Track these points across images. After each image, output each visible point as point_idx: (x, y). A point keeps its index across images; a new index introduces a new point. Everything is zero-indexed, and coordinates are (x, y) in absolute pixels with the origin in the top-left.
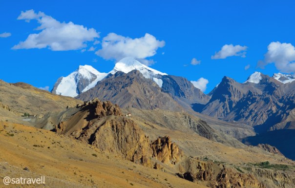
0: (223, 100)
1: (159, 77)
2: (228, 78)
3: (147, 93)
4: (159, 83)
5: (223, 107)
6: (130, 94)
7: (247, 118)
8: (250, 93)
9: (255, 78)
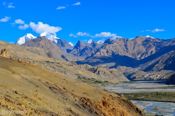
0: (77, 49)
1: (56, 39)
2: (80, 41)
3: (47, 44)
4: (56, 41)
5: (77, 51)
6: (40, 44)
7: (84, 55)
8: (86, 46)
9: (90, 42)
